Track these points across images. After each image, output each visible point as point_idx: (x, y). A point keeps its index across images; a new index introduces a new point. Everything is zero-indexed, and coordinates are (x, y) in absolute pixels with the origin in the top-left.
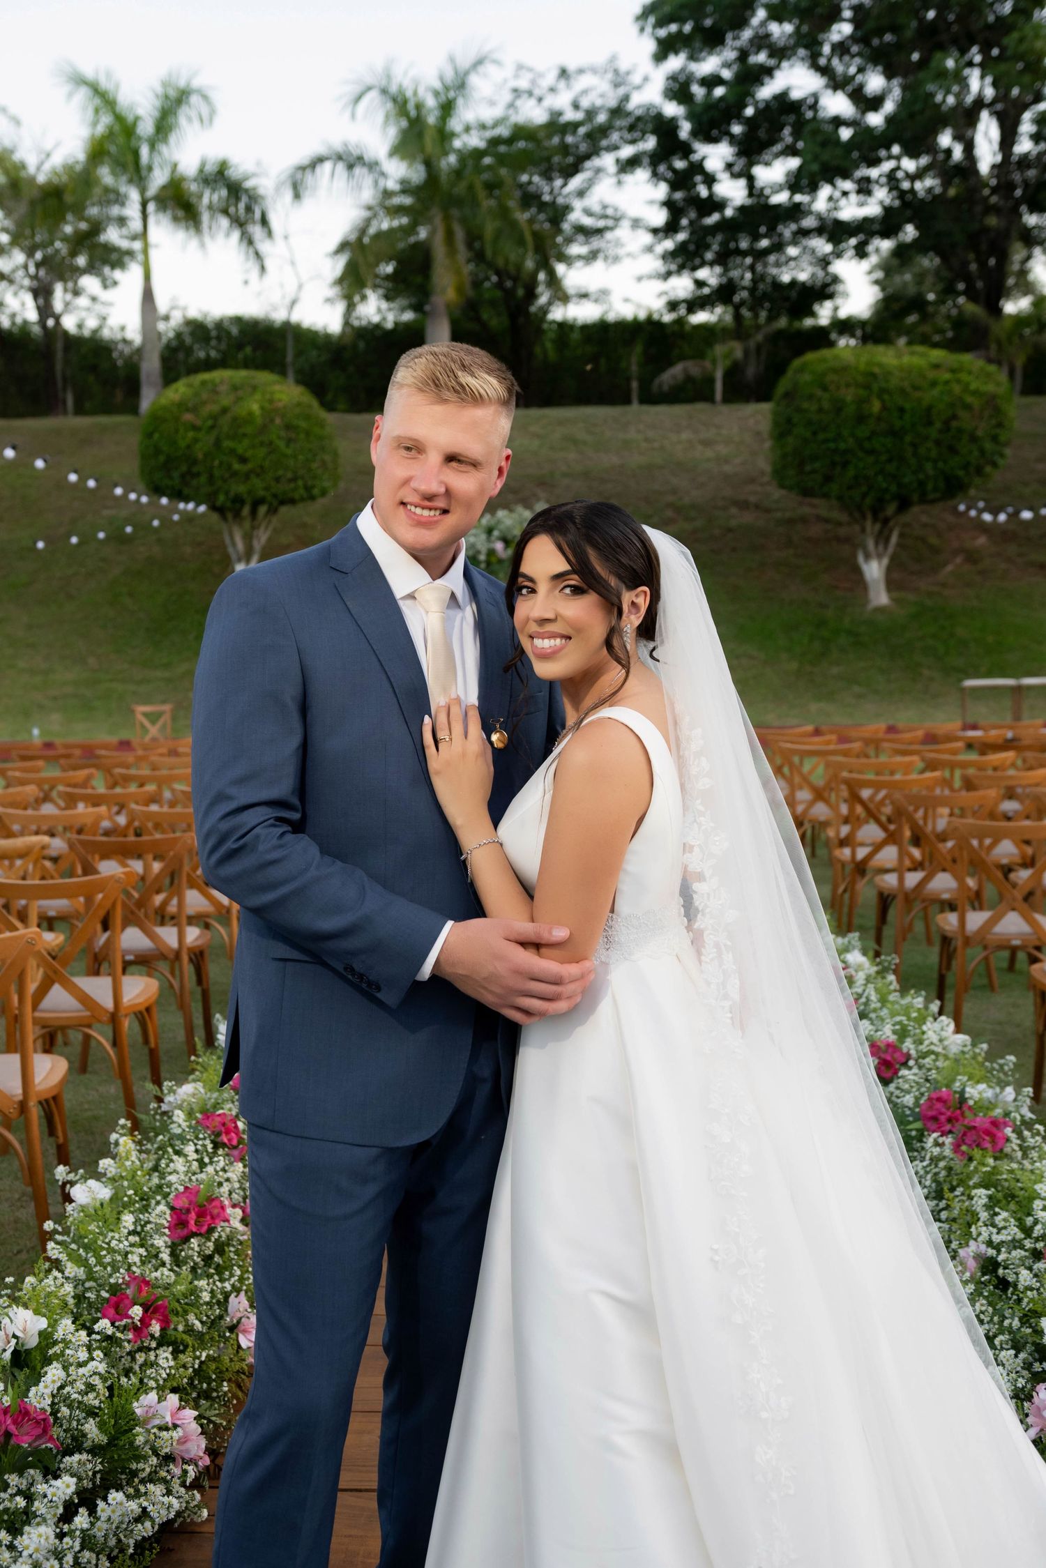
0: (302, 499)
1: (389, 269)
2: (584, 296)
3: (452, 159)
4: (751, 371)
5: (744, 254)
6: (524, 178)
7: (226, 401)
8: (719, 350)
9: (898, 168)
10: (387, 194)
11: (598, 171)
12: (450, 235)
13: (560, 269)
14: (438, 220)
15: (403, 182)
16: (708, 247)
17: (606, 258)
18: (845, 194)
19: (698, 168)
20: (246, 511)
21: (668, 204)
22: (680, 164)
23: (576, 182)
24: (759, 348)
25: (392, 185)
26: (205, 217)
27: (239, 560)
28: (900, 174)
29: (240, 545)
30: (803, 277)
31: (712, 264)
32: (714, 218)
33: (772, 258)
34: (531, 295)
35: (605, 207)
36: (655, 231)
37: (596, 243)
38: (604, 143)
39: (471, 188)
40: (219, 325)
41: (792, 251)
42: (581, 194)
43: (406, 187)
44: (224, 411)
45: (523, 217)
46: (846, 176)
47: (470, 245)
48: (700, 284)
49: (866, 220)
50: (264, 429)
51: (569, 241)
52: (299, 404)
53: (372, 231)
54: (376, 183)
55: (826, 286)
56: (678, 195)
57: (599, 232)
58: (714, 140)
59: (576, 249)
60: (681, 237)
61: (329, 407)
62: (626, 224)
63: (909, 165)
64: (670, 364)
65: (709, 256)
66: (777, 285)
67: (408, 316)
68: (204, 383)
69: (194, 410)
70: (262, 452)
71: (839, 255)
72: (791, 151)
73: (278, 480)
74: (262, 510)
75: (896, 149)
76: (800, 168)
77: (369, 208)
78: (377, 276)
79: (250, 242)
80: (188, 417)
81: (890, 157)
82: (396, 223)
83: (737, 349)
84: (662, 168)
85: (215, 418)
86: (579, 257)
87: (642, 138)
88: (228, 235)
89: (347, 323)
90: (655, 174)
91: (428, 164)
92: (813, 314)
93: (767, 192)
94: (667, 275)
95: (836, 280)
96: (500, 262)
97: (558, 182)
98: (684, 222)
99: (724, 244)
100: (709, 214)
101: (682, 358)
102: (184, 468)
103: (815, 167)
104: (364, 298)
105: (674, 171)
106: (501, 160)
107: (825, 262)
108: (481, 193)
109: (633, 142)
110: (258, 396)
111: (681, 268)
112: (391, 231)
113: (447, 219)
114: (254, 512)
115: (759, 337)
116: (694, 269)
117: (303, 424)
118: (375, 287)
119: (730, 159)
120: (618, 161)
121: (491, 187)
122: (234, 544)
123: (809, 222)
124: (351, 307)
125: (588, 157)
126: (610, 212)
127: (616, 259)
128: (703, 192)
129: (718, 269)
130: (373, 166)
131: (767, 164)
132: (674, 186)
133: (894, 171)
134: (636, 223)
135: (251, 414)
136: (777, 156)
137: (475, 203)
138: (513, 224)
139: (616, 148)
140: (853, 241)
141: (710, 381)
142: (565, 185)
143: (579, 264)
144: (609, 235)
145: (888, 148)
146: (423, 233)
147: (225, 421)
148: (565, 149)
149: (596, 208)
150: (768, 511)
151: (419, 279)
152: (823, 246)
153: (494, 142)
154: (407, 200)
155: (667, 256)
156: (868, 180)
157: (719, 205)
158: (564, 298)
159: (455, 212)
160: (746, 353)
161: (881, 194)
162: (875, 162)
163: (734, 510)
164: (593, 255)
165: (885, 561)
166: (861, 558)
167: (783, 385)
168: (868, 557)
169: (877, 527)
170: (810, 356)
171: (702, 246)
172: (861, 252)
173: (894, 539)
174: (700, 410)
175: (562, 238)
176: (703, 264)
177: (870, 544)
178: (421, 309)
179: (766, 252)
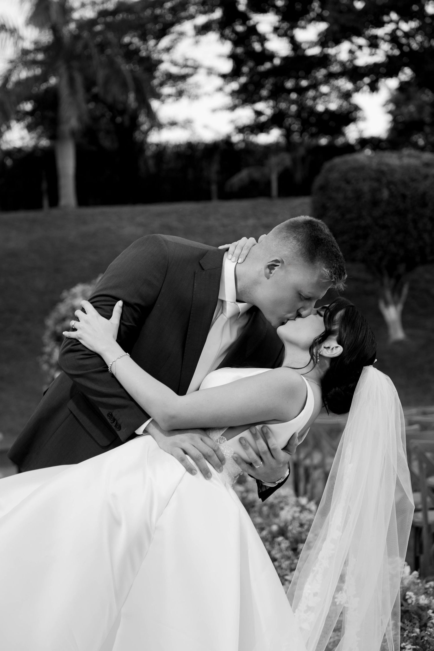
1: (28, 106)
2: (173, 124)
3: (72, 26)
4: (299, 176)
5: (289, 91)
6: (127, 39)
8: (273, 160)
9: (398, 28)
10: (25, 52)
11: (182, 34)
12: (71, 81)
13: (155, 104)
14: (63, 69)
15: (36, 43)
16: (262, 87)
17: (189, 97)
18: (360, 47)
19: (253, 30)
21: (233, 56)
22: (240, 28)
23: (165, 42)
24: (303, 159)
25: (28, 45)
28: (399, 33)
30: (333, 106)
31: (266, 99)
32: (268, 65)
33: (311, 93)
34: (135, 125)
35: (186, 60)
36: (224, 76)
37: (181, 85)
38: (183, 14)
39: (86, 46)
41: (324, 89)
42: (168, 50)
43: (39, 48)
45: (125, 67)
46: (359, 34)
47: (88, 89)
48: (259, 113)
49: (376, 65)
51: (162, 84)
53: (14, 78)
54: (16, 44)
55: (349, 112)
56: (240, 50)
57: (183, 78)
58: (263, 11)
59: (167, 90)
60: (243, 80)
62: (202, 71)
63: (405, 27)
64: (238, 170)
65: (264, 93)
66: (312, 111)
67: (44, 143)
71: (357, 89)
72: (320, 18)
75: (394, 16)
76: (327, 30)
77: (11, 62)
78: (18, 112)
81: (391, 21)
82: (31, 73)
83: (286, 159)
84: (227, 32)
86: (169, 96)
87: (213, 11)
90: (223, 37)
91: (55, 30)
92: (343, 134)
93: (304, 46)
94: (233, 108)
95: (357, 108)
96: (109, 99)
97: (152, 43)
98: (245, 69)
99: (275, 85)
100: (262, 64)
101: (247, 165)
103: (336, 28)
104: (9, 128)
105: (237, 33)
106: (108, 26)
107: (347, 96)
108: (94, 51)
109: (205, 13)
111: (245, 102)
112: (28, 79)
113: (69, 68)
115: (301, 151)
116: (254, 102)
118: (18, 120)
119: (277, 24)
120: (195, 27)
121: (102, 47)
123: (335, 68)
125: (172, 24)
126: (190, 63)
127: (196, 97)
128: (257, 47)
129: (271, 103)
130: (13, 31)
131: (304, 28)
132: (236, 43)
133: (394, 31)
134: (210, 71)
136: (310, 21)
137: (90, 57)
138: (118, 72)
139: (192, 17)
140: (367, 80)
141: (269, 183)
142: (157, 44)
143: (170, 100)
144: (191, 80)
145: (388, 14)
146: (53, 81)
148: (155, 19)
149: (180, 61)
151: (50, 114)
152: (346, 85)
153: (103, 14)
154: (40, 57)
155: (234, 94)
156: (376, 37)
157: (270, 56)
158: (160, 126)
159: (75, 64)
160: (294, 161)
161: (385, 47)
162: (381, 24)
164: (180, 94)
165: (400, 307)
166: (382, 305)
167: (319, 181)
168: (387, 304)
169: (393, 282)
170: (337, 160)
171: (259, 86)
172: (374, 88)
173: (405, 290)
174: (261, 202)
175: (156, 82)
176: (261, 99)
177: (388, 295)
178: (54, 137)
179: (307, 89)
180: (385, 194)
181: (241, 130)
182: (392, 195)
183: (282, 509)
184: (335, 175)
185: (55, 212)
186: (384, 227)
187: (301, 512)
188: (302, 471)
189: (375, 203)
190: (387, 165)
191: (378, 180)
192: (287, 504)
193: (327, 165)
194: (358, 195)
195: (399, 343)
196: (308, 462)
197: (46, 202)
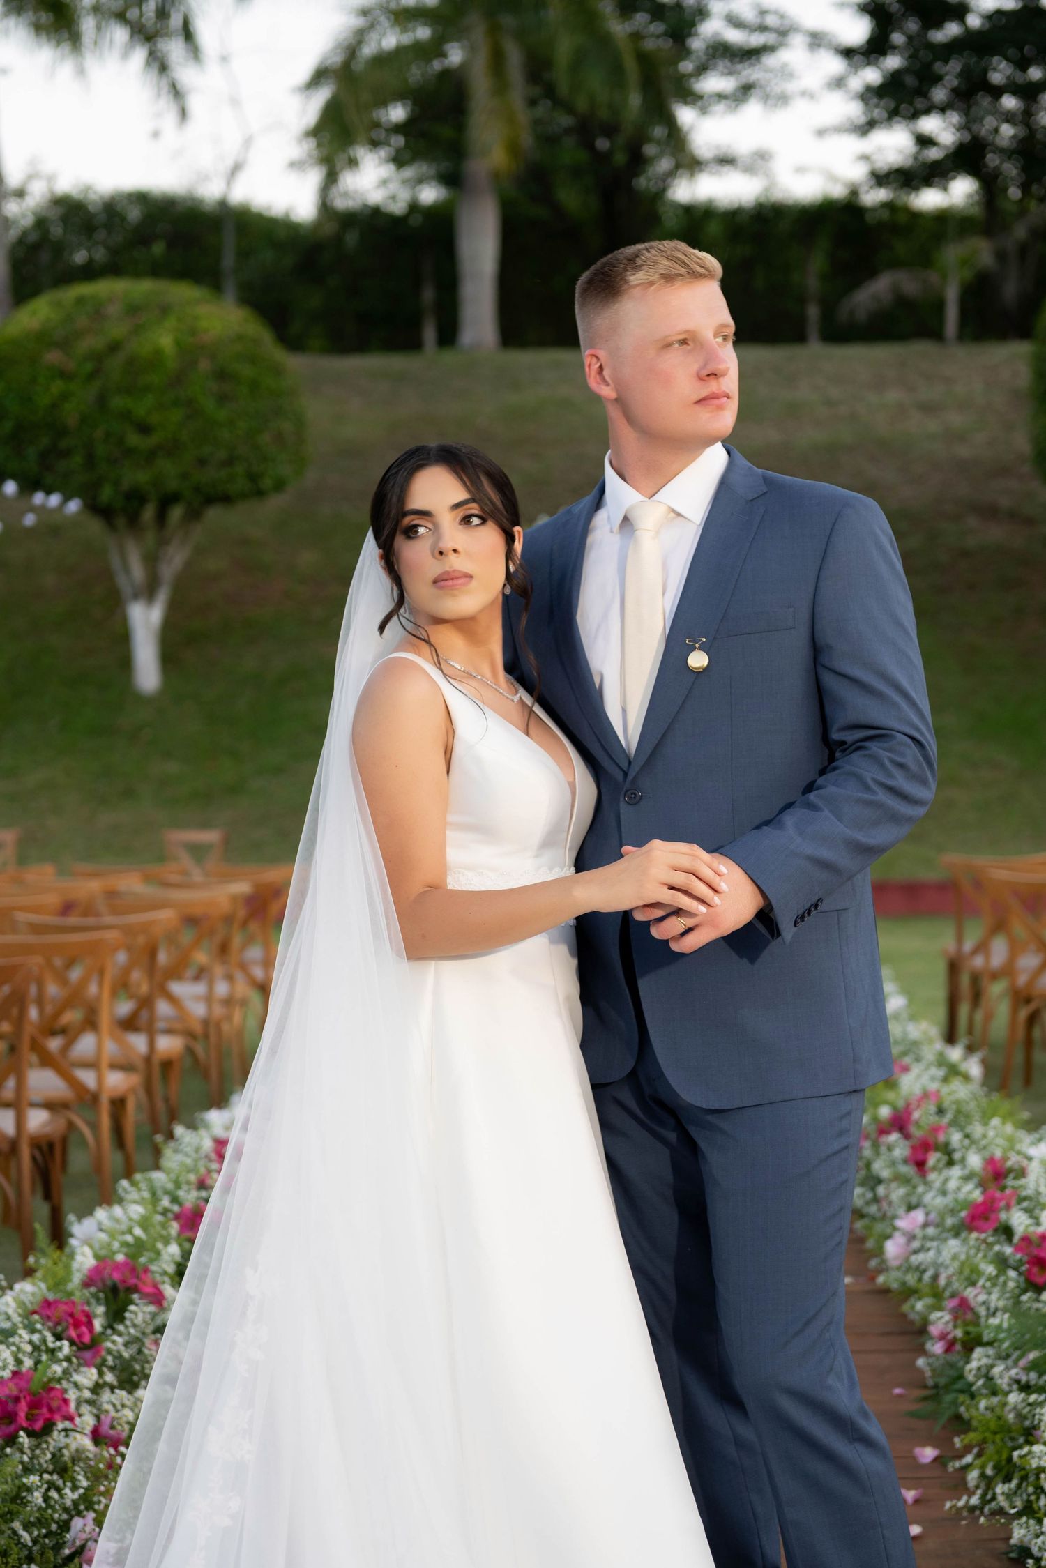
0: (244, 496)
1: (397, 113)
2: (726, 161)
4: (1010, 290)
5: (998, 91)
7: (117, 329)
8: (952, 253)
13: (685, 115)
14: (479, 32)
16: (937, 79)
17: (766, 98)
20: (149, 513)
24: (1023, 251)
26: (88, 25)
27: (136, 596)
29: (138, 571)
31: (943, 109)
32: (952, 29)
34: (637, 160)
35: (762, 12)
36: (848, 53)
37: (748, 71)
40: (113, 209)
44: (114, 347)
45: (622, 28)
50: (178, 379)
51: (702, 69)
52: (240, 338)
53: (368, 50)
57: (754, 53)
59: (713, 83)
60: (894, 62)
61: (293, 343)
62: (798, 42)
64: (872, 275)
65: (940, 94)
67: (431, 193)
68: (80, 301)
69: (64, 344)
70: (176, 415)
73: (202, 462)
74: (176, 513)
77: (364, 12)
78: (377, 126)
79: (163, 68)
80: (53, 357)
82: (407, 39)
83: (983, 252)
85: (98, 358)
86: (720, 96)
88: (125, 55)
89: (325, 207)
94: (866, 128)
96: (582, 104)
98: (897, 38)
99: (965, 75)
100: (939, 25)
101: (890, 265)
102: (45, 441)
104: (352, 162)
110: (171, 322)
111: (893, 114)
112: (399, 51)
113: (494, 30)
114: (161, 517)
115: (1020, 232)
116: (914, 116)
117: (247, 371)
118: (375, 144)
122: (127, 570)
124: (331, 178)
126: (771, 21)
127: (783, 100)
129: (955, 118)
134: (816, 40)
135: (158, 352)
138: (604, 42)
141: (940, 306)
143: (720, 108)
144: (770, 61)
146: (454, 55)
147: (115, 364)
150: (1030, 521)
151: (447, 132)
155: (870, 95)
157: (958, 8)
158: (694, 166)
159: (508, 20)
160: (1000, 258)
163: (972, 521)
164: (746, 90)
171: (928, 78)
174: (917, 352)
175: (689, 64)
176: (927, 111)
178: (454, 180)
179: (1040, 88)
181: (883, 179)
185: (448, 358)
197: (430, 336)
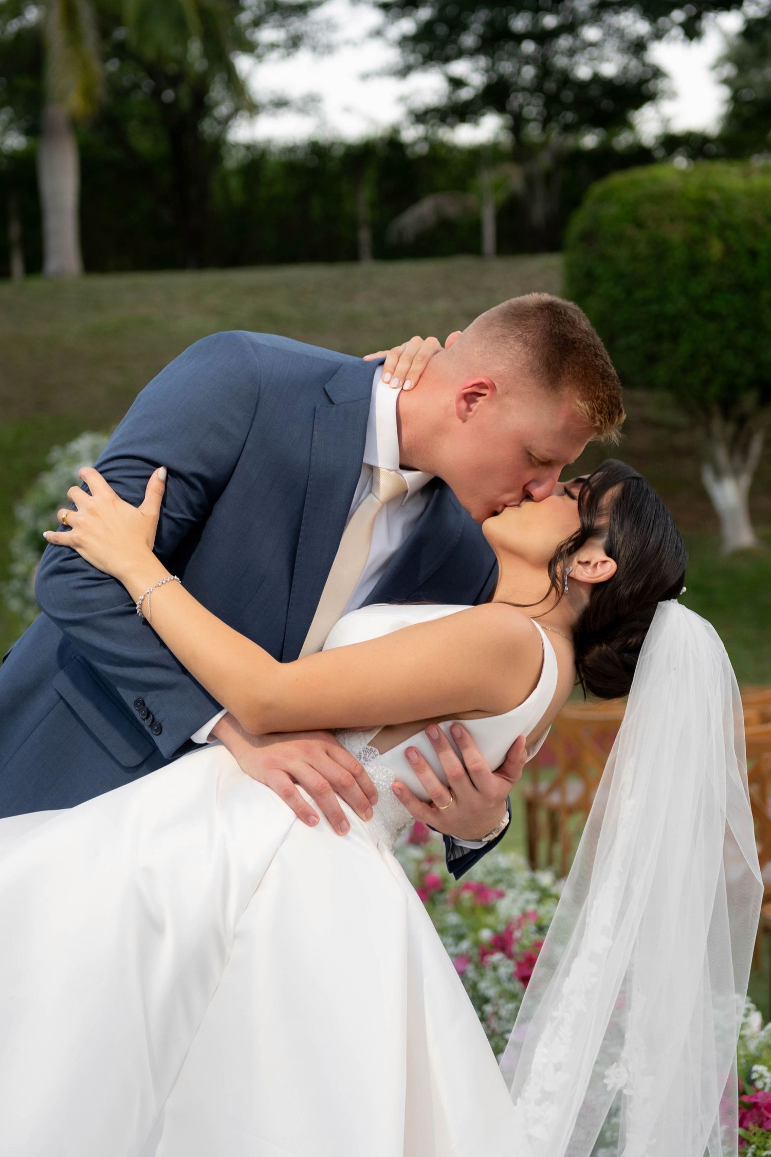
2: (281, 104)
4: (539, 212)
5: (519, 38)
8: (486, 179)
12: (70, 15)
13: (243, 63)
16: (466, 28)
17: (314, 49)
24: (548, 177)
30: (609, 69)
31: (472, 53)
33: (564, 42)
34: (201, 105)
36: (385, 6)
37: (297, 24)
41: (591, 33)
47: (105, 33)
48: (456, 83)
51: (257, 23)
55: (643, 82)
57: (300, 9)
59: (268, 34)
60: (425, 14)
64: (414, 199)
65: (468, 40)
66: (567, 79)
67: (15, 142)
71: (658, 35)
83: (514, 177)
86: (273, 46)
92: (629, 126)
94: (404, 72)
95: (657, 73)
96: (149, 53)
99: (489, 24)
101: (434, 190)
107: (638, 47)
111: (427, 60)
115: (544, 161)
116: (447, 60)
127: (329, 49)
129: (482, 61)
140: (678, 15)
141: (478, 226)
143: (275, 55)
144: (318, 15)
146: (32, 14)
151: (26, 83)
152: (635, 25)
155: (405, 42)
158: (253, 109)
160: (529, 181)
164: (295, 43)
165: (746, 480)
166: (708, 477)
167: (579, 222)
168: (719, 474)
169: (730, 429)
170: (618, 180)
171: (457, 26)
172: (692, 31)
173: (756, 447)
174: (461, 266)
175: (245, 17)
176: (460, 54)
177: (721, 455)
178: (34, 130)
179: (555, 33)
180: (716, 249)
181: (420, 117)
182: (729, 251)
183: (501, 895)
184: (611, 210)
185: (36, 284)
186: (713, 316)
187: (540, 901)
188: (542, 817)
189: (695, 268)
190: (719, 189)
191: (701, 221)
192: (511, 886)
193: (597, 189)
194: (660, 250)
195: (743, 554)
196: (555, 798)
197: (17, 265)
